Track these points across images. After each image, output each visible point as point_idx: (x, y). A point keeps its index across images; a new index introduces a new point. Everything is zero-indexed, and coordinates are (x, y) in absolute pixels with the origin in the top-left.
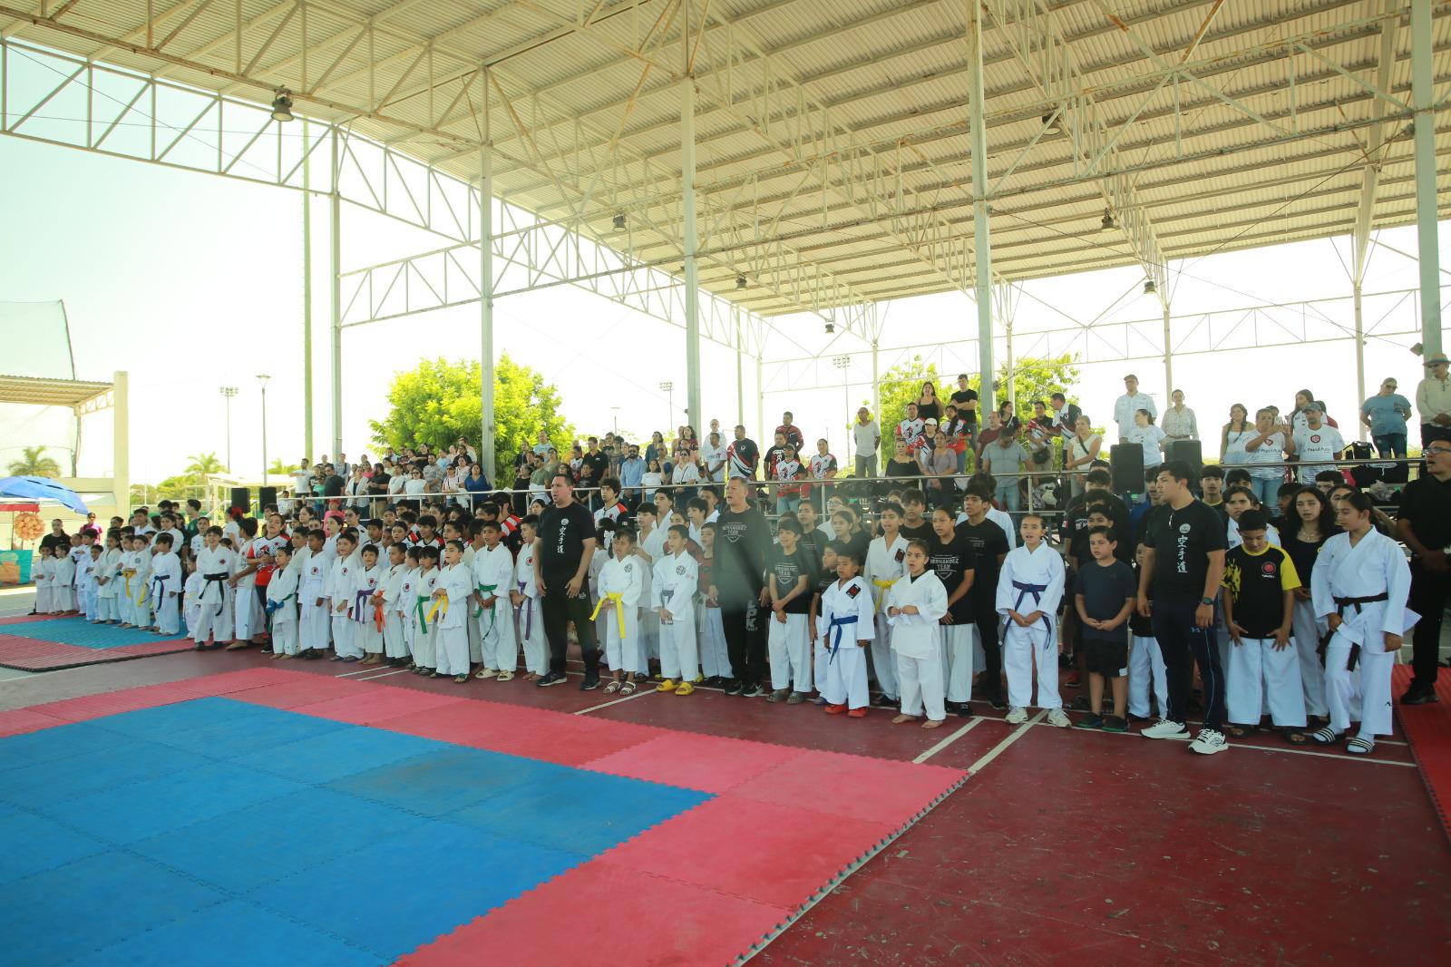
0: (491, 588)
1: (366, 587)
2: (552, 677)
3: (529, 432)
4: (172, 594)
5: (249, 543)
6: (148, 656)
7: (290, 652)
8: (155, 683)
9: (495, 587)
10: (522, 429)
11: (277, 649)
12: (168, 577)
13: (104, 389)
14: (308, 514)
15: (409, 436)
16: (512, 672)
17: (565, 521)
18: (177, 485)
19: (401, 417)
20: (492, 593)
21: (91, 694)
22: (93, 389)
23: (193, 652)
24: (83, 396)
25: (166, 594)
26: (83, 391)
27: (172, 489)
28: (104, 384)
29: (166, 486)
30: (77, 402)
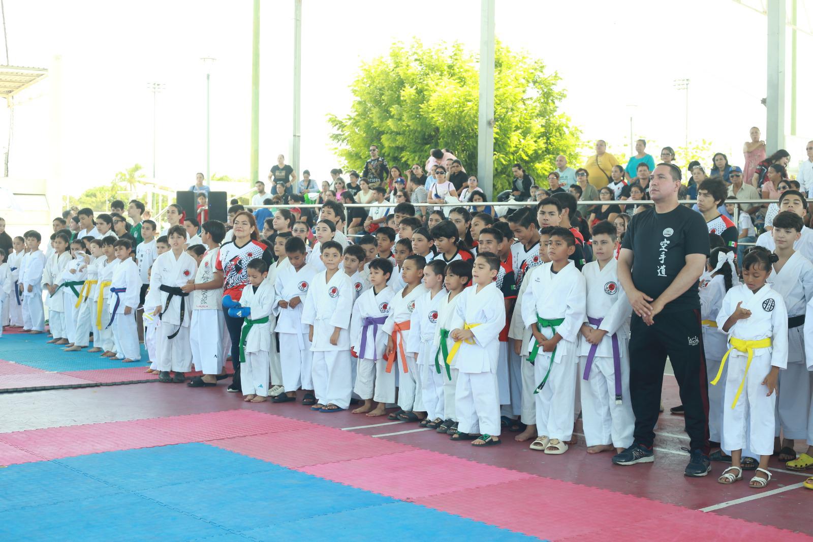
0: (553, 323)
1: (377, 314)
2: (635, 454)
3: (525, 134)
4: (128, 311)
5: (215, 250)
6: (107, 385)
7: (263, 392)
8: (125, 419)
9: (560, 321)
10: (517, 128)
11: (246, 390)
12: (124, 290)
13: (38, 76)
14: (283, 218)
15: (374, 136)
16: (565, 443)
17: (669, 232)
18: (98, 195)
19: (364, 114)
20: (554, 330)
21: (57, 425)
22: (27, 75)
23: (156, 384)
24: (17, 84)
25: (121, 310)
26: (18, 78)
27: (94, 199)
28: (39, 69)
29: (87, 196)
30: (10, 92)
